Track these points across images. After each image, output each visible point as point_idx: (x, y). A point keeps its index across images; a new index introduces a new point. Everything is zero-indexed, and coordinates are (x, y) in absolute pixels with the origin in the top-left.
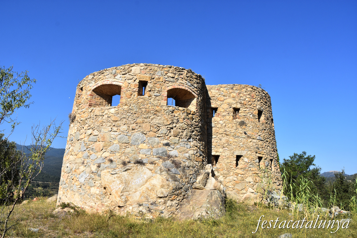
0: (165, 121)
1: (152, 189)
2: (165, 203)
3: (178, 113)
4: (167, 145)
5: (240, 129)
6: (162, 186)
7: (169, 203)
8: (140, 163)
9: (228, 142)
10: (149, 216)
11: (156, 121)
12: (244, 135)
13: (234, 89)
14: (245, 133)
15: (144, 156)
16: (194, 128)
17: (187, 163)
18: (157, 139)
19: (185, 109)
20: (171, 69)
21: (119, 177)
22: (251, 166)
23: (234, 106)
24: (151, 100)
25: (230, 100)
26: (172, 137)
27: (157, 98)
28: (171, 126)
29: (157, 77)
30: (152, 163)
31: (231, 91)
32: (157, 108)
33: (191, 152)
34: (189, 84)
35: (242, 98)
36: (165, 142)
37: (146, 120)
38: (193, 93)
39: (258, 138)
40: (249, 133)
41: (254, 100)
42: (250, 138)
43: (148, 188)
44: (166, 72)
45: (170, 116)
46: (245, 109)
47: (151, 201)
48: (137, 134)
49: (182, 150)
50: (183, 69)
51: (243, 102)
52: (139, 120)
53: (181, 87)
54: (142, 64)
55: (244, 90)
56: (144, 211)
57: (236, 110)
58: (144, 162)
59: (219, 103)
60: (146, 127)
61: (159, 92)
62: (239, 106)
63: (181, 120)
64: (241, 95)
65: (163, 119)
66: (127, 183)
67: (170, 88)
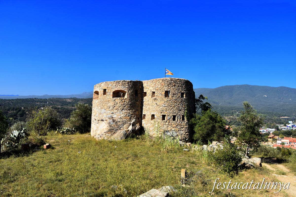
0: (112, 104)
1: (103, 130)
2: (106, 134)
3: (117, 100)
4: (113, 113)
5: (154, 102)
6: (106, 129)
7: (107, 135)
8: (102, 120)
9: (149, 108)
10: (100, 139)
11: (109, 105)
12: (156, 105)
13: (153, 82)
14: (156, 104)
15: (104, 118)
16: (126, 105)
17: (119, 120)
18: (109, 111)
19: (120, 98)
20: (115, 82)
21: (96, 125)
22: (158, 119)
23: (152, 91)
24: (107, 97)
25: (151, 88)
26: (115, 110)
27: (109, 95)
28: (114, 106)
29: (109, 87)
30: (106, 120)
31: (152, 83)
32: (109, 100)
33: (123, 115)
34: (123, 87)
35: (156, 87)
36: (112, 112)
37: (106, 104)
38: (125, 90)
39: (163, 106)
40: (158, 104)
41: (163, 86)
42: (159, 106)
43: (102, 129)
44: (112, 84)
45: (114, 102)
46: (158, 92)
47: (102, 134)
48: (103, 110)
49: (118, 115)
50: (120, 81)
51: (156, 88)
52: (104, 105)
53: (118, 89)
54: (104, 82)
55: (158, 82)
56: (99, 137)
57: (154, 93)
58: (104, 120)
59: (147, 90)
60: (106, 107)
61: (110, 93)
62: (154, 91)
63: (118, 103)
64: (156, 85)
65: (111, 104)
66: (98, 128)
67: (114, 91)
